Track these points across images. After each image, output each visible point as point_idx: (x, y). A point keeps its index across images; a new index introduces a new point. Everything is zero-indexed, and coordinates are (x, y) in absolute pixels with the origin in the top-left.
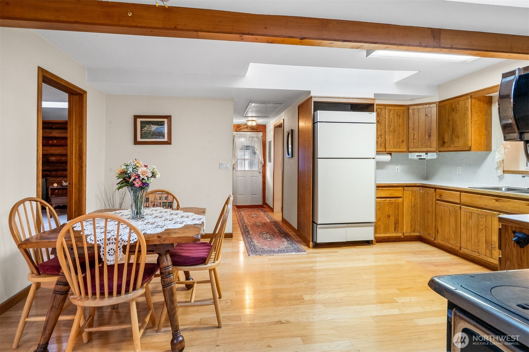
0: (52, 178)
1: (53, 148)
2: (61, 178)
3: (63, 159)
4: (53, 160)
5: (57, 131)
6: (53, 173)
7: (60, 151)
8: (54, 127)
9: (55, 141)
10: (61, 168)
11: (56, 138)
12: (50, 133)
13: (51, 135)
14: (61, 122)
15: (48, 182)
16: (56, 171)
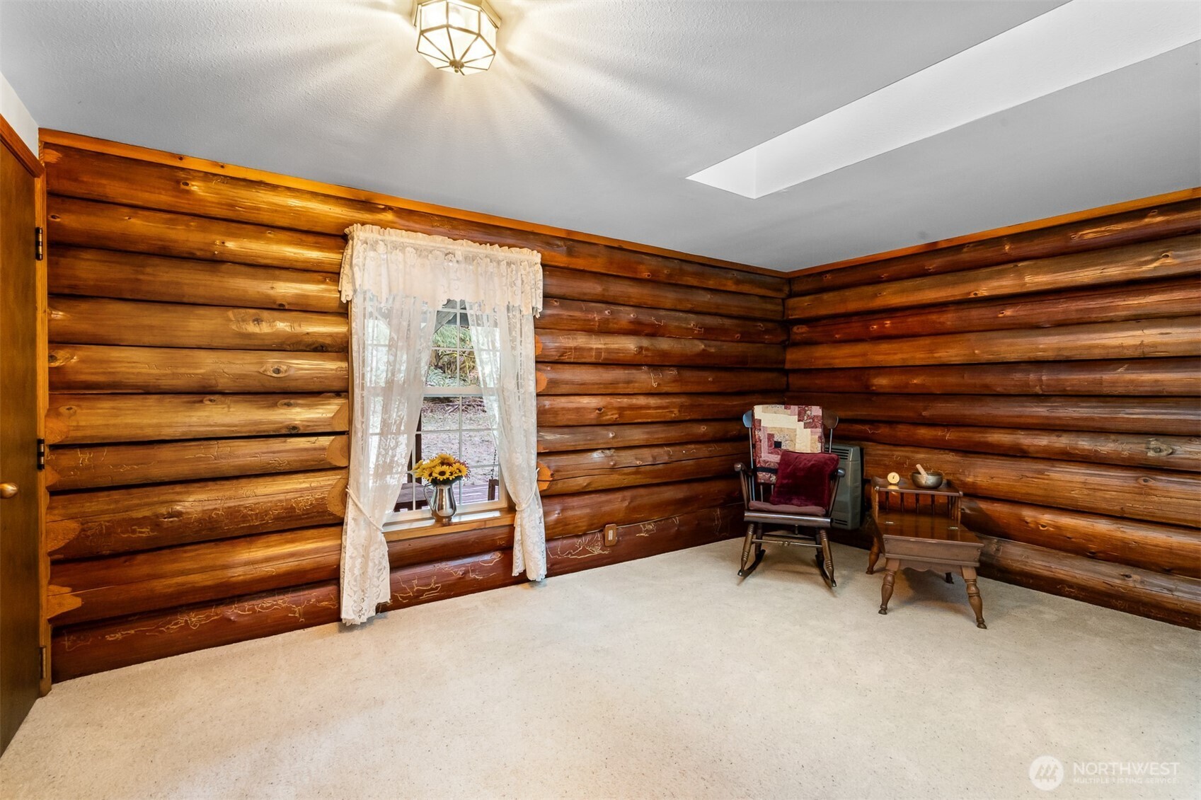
0: (881, 447)
1: (884, 347)
2: (907, 449)
3: (915, 381)
4: (881, 386)
5: (896, 286)
6: (884, 430)
7: (905, 356)
8: (884, 276)
9: (888, 322)
10: (905, 414)
11: (891, 311)
12: (875, 296)
13: (879, 303)
14: (909, 252)
15: (866, 458)
16: (891, 422)
